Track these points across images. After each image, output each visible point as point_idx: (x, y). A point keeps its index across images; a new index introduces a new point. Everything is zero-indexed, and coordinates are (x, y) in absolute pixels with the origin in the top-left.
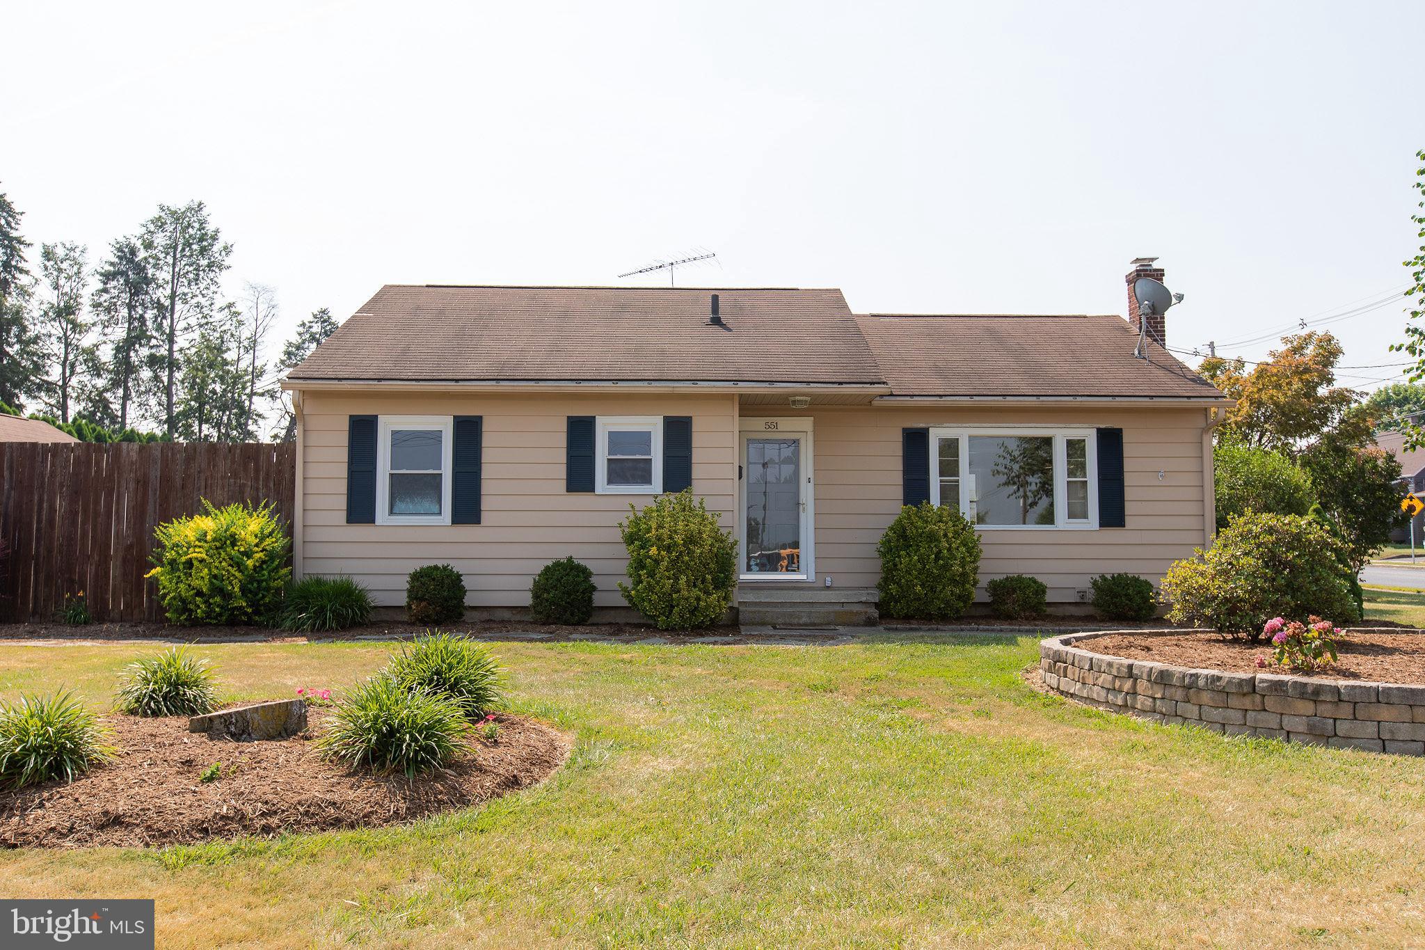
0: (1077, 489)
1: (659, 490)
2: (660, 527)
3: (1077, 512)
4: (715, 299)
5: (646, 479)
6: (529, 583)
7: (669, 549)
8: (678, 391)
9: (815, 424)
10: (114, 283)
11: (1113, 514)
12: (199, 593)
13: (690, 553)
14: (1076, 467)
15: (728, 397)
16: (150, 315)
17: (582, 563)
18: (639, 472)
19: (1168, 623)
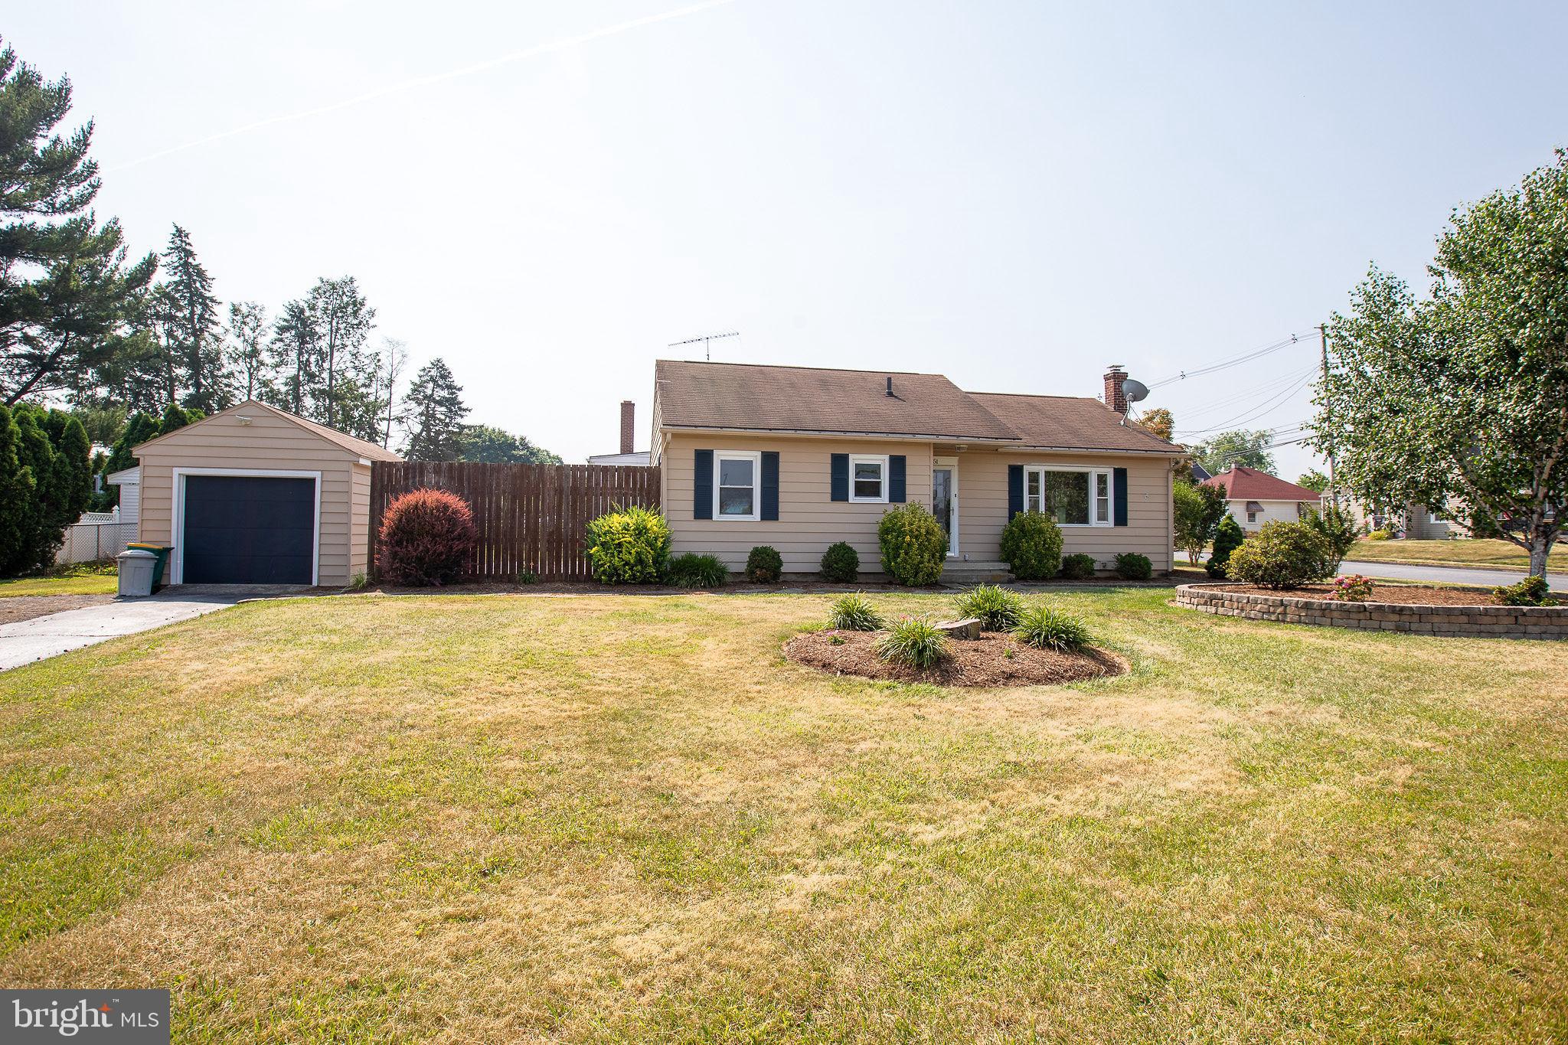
0: (1102, 503)
1: (887, 501)
2: (911, 524)
3: (1102, 517)
4: (889, 379)
5: (877, 494)
6: (820, 558)
7: (917, 537)
8: (906, 440)
9: (960, 462)
10: (287, 335)
11: (1121, 519)
12: (627, 564)
13: (929, 540)
14: (1102, 491)
15: (927, 445)
16: (313, 358)
17: (850, 545)
18: (873, 490)
19: (1229, 580)
